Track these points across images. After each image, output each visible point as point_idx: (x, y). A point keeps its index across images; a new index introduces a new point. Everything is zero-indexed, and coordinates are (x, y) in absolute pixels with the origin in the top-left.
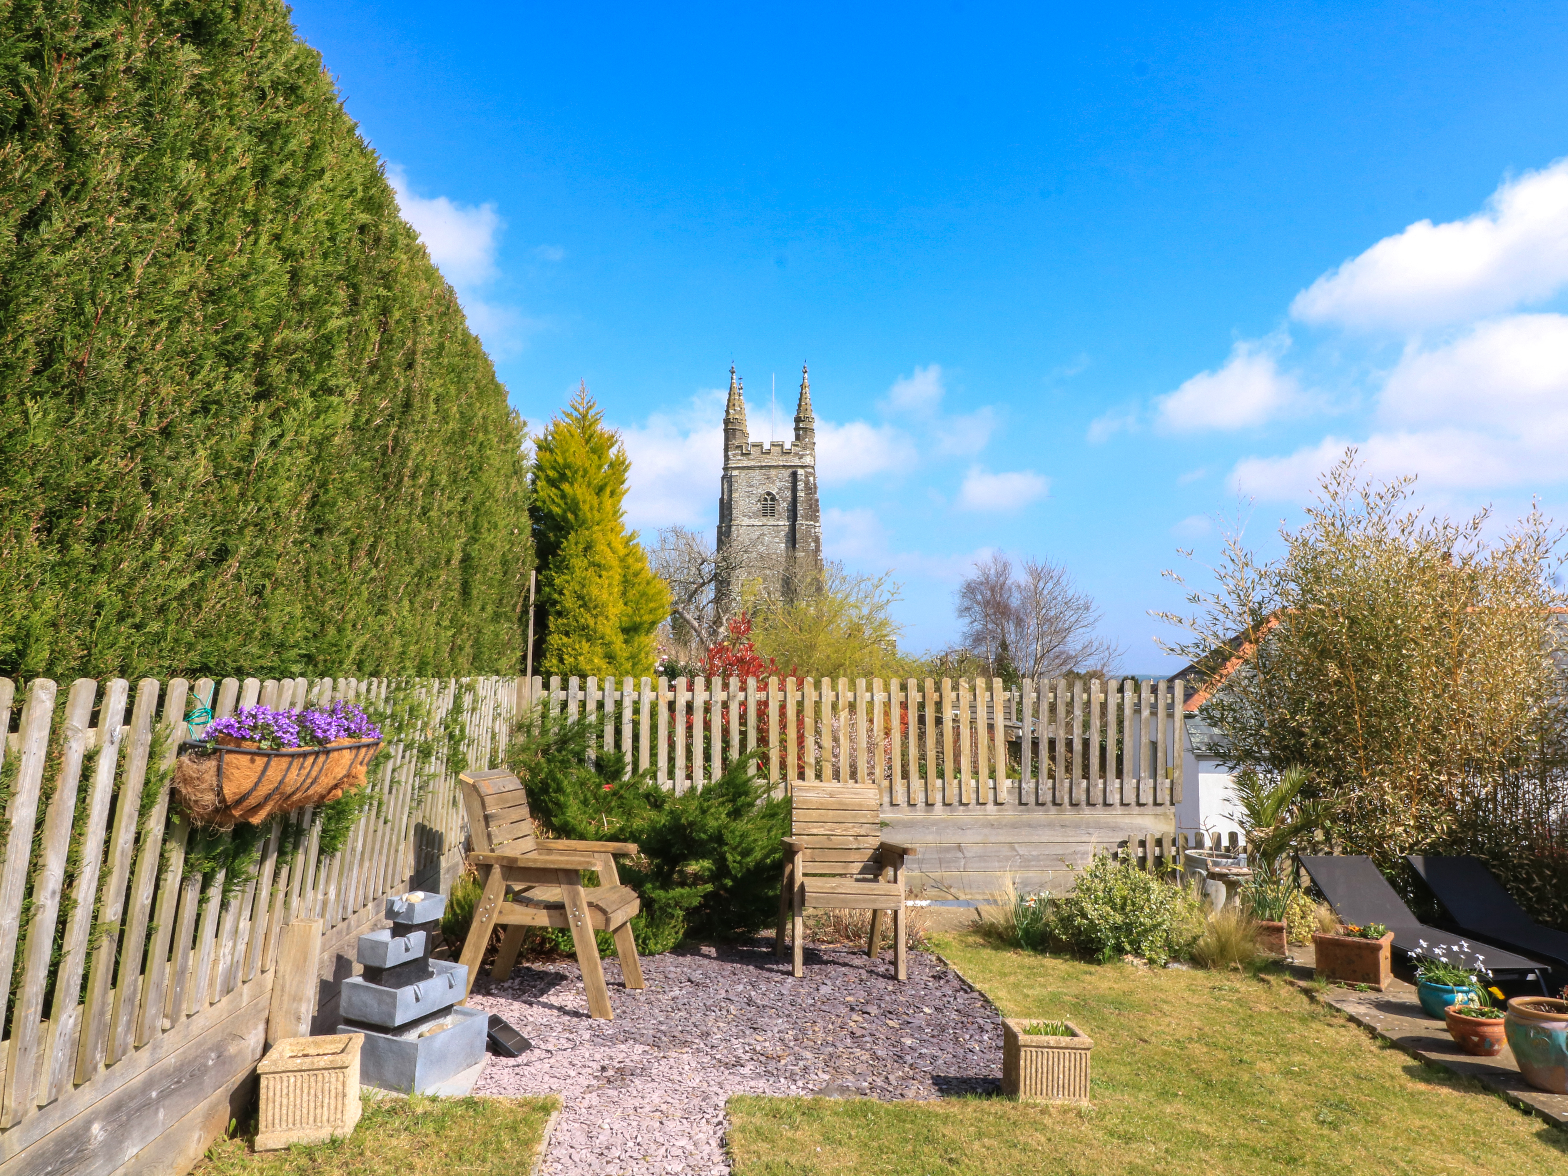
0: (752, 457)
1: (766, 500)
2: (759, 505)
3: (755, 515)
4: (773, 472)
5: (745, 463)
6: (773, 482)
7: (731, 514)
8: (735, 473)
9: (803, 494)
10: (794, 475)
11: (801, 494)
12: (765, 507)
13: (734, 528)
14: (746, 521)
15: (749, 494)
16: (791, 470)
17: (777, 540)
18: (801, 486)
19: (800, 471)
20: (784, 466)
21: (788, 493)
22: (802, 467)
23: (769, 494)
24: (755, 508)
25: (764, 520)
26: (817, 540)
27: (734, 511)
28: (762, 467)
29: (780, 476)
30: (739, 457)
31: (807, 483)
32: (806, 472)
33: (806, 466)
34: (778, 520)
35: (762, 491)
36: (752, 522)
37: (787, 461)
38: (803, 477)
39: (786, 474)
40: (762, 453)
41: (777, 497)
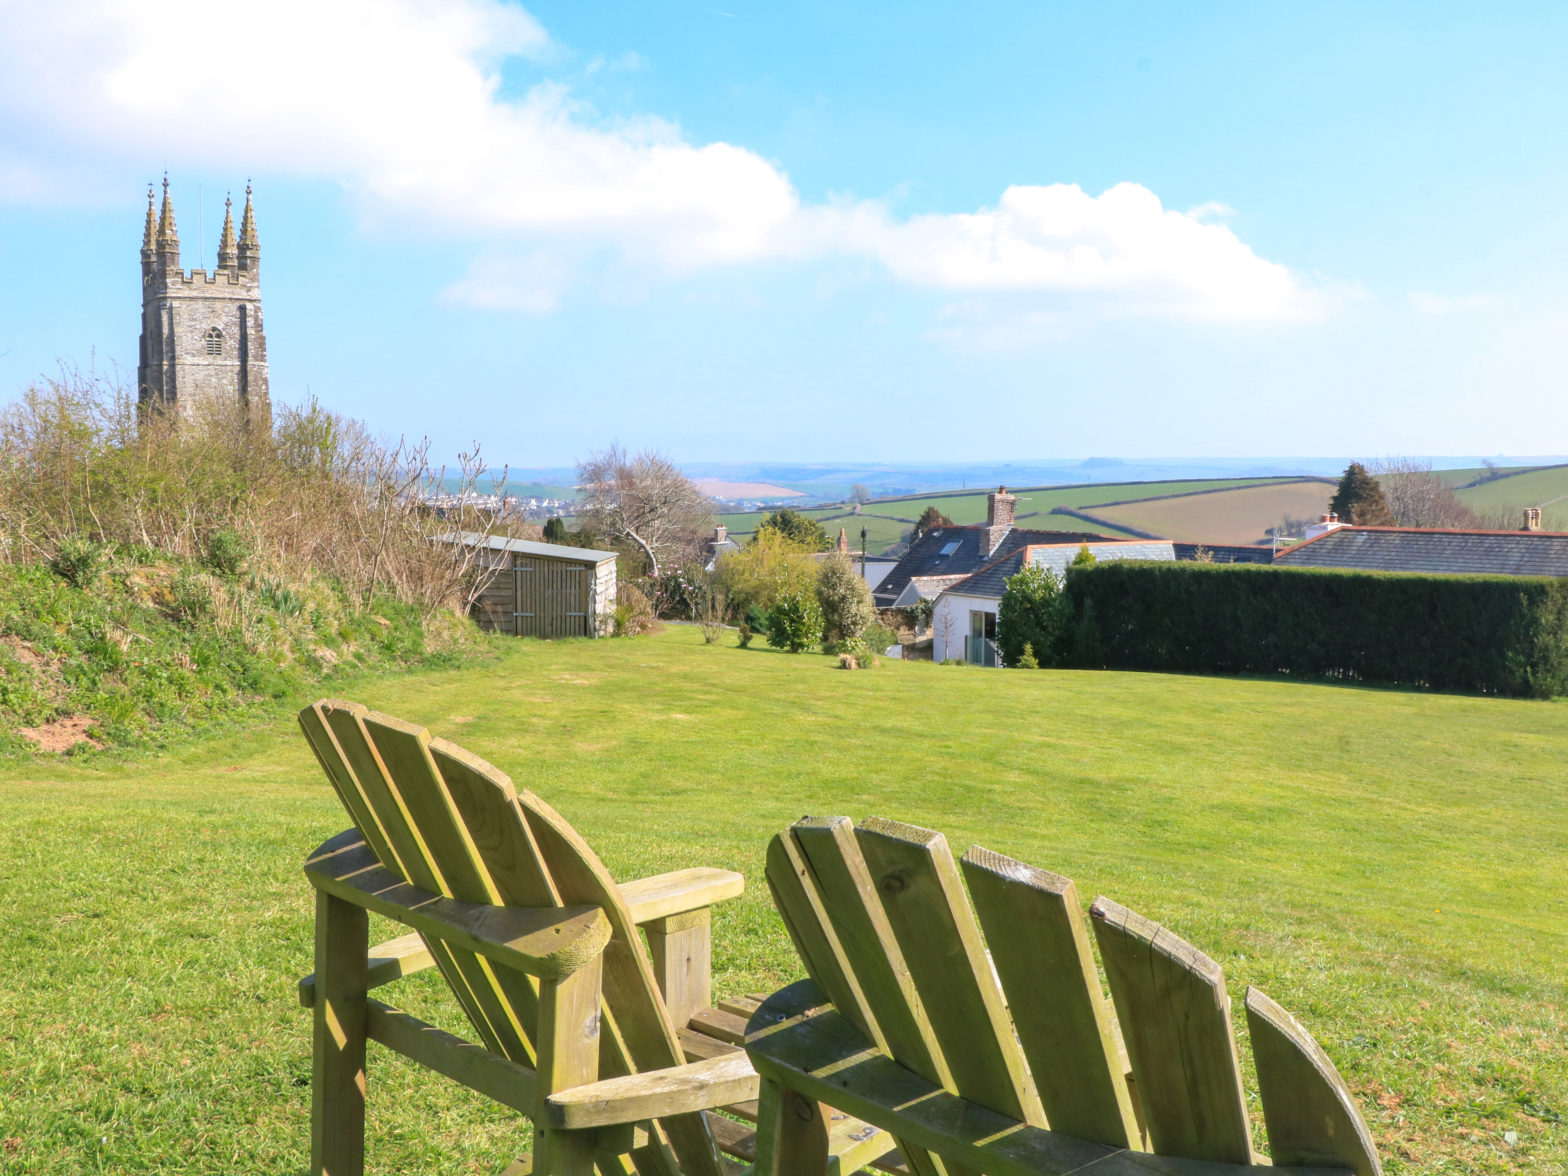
0: (193, 286)
1: (210, 336)
2: (203, 342)
3: (199, 353)
4: (218, 305)
5: (186, 293)
6: (218, 317)
7: (173, 351)
8: (176, 304)
9: (253, 332)
10: (242, 309)
11: (251, 331)
12: (210, 343)
13: (176, 368)
14: (189, 359)
15: (192, 329)
16: (238, 304)
17: (225, 382)
18: (250, 322)
19: (249, 306)
20: (230, 299)
21: (236, 330)
22: (250, 301)
23: (214, 329)
24: (199, 345)
25: (210, 359)
26: (266, 381)
27: (176, 348)
28: (206, 298)
29: (226, 310)
30: (179, 286)
31: (256, 319)
32: (255, 306)
33: (255, 300)
34: (225, 359)
35: (206, 326)
36: (196, 360)
37: (233, 293)
38: (253, 313)
39: (233, 308)
40: (206, 282)
41: (224, 333)
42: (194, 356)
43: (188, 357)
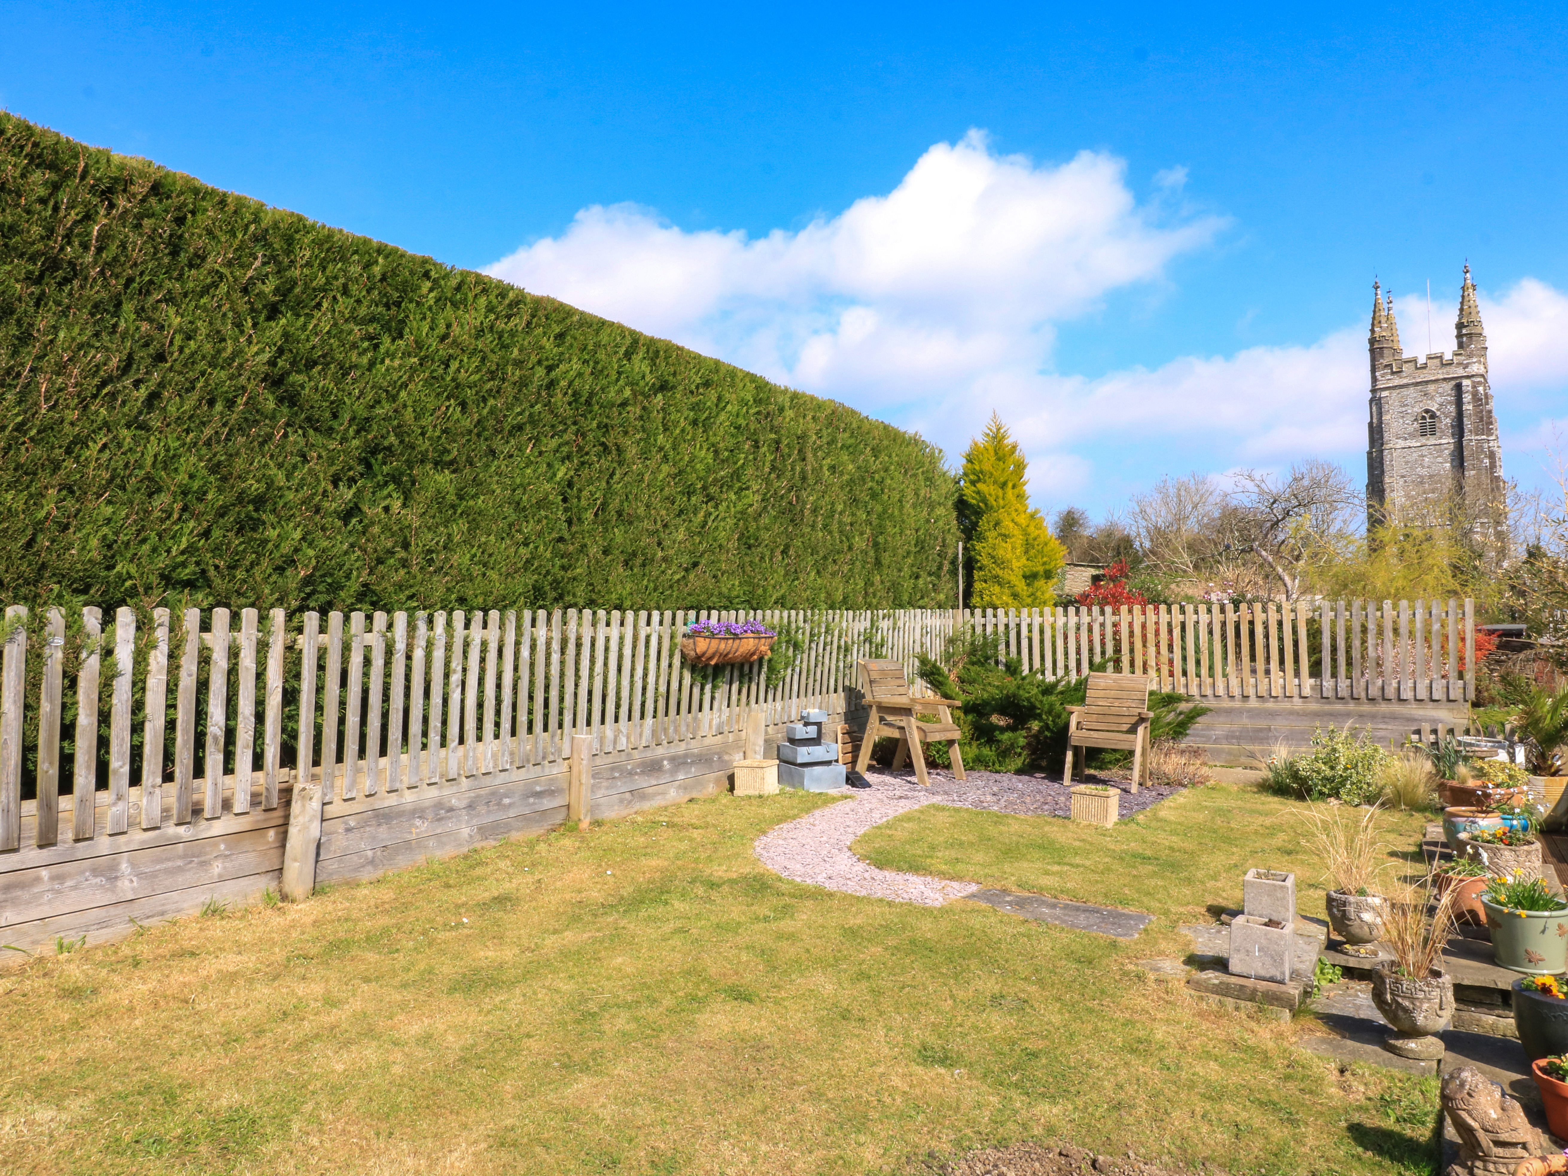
0: (1404, 374)
1: (1424, 418)
2: (1416, 425)
3: (1412, 436)
4: (1431, 388)
5: (1397, 381)
6: (1432, 398)
7: (1382, 438)
8: (1384, 394)
9: (1470, 407)
10: (1458, 387)
11: (1468, 407)
12: (1423, 426)
13: (1386, 453)
14: (1401, 443)
15: (1403, 415)
16: (1453, 383)
17: (1440, 460)
18: (1467, 398)
19: (1466, 382)
20: (1445, 379)
21: (1452, 408)
22: (1468, 377)
23: (1427, 411)
24: (1411, 429)
25: (1423, 440)
26: (1492, 455)
27: (1386, 435)
28: (1417, 384)
29: (1440, 390)
30: (1389, 377)
31: (1475, 394)
32: (1473, 382)
33: (1473, 376)
34: (1441, 438)
35: (1418, 409)
36: (1408, 443)
37: (1448, 373)
38: (1470, 388)
39: (1448, 387)
40: (1417, 368)
41: (1438, 413)
42: (1406, 439)
43: (1400, 441)
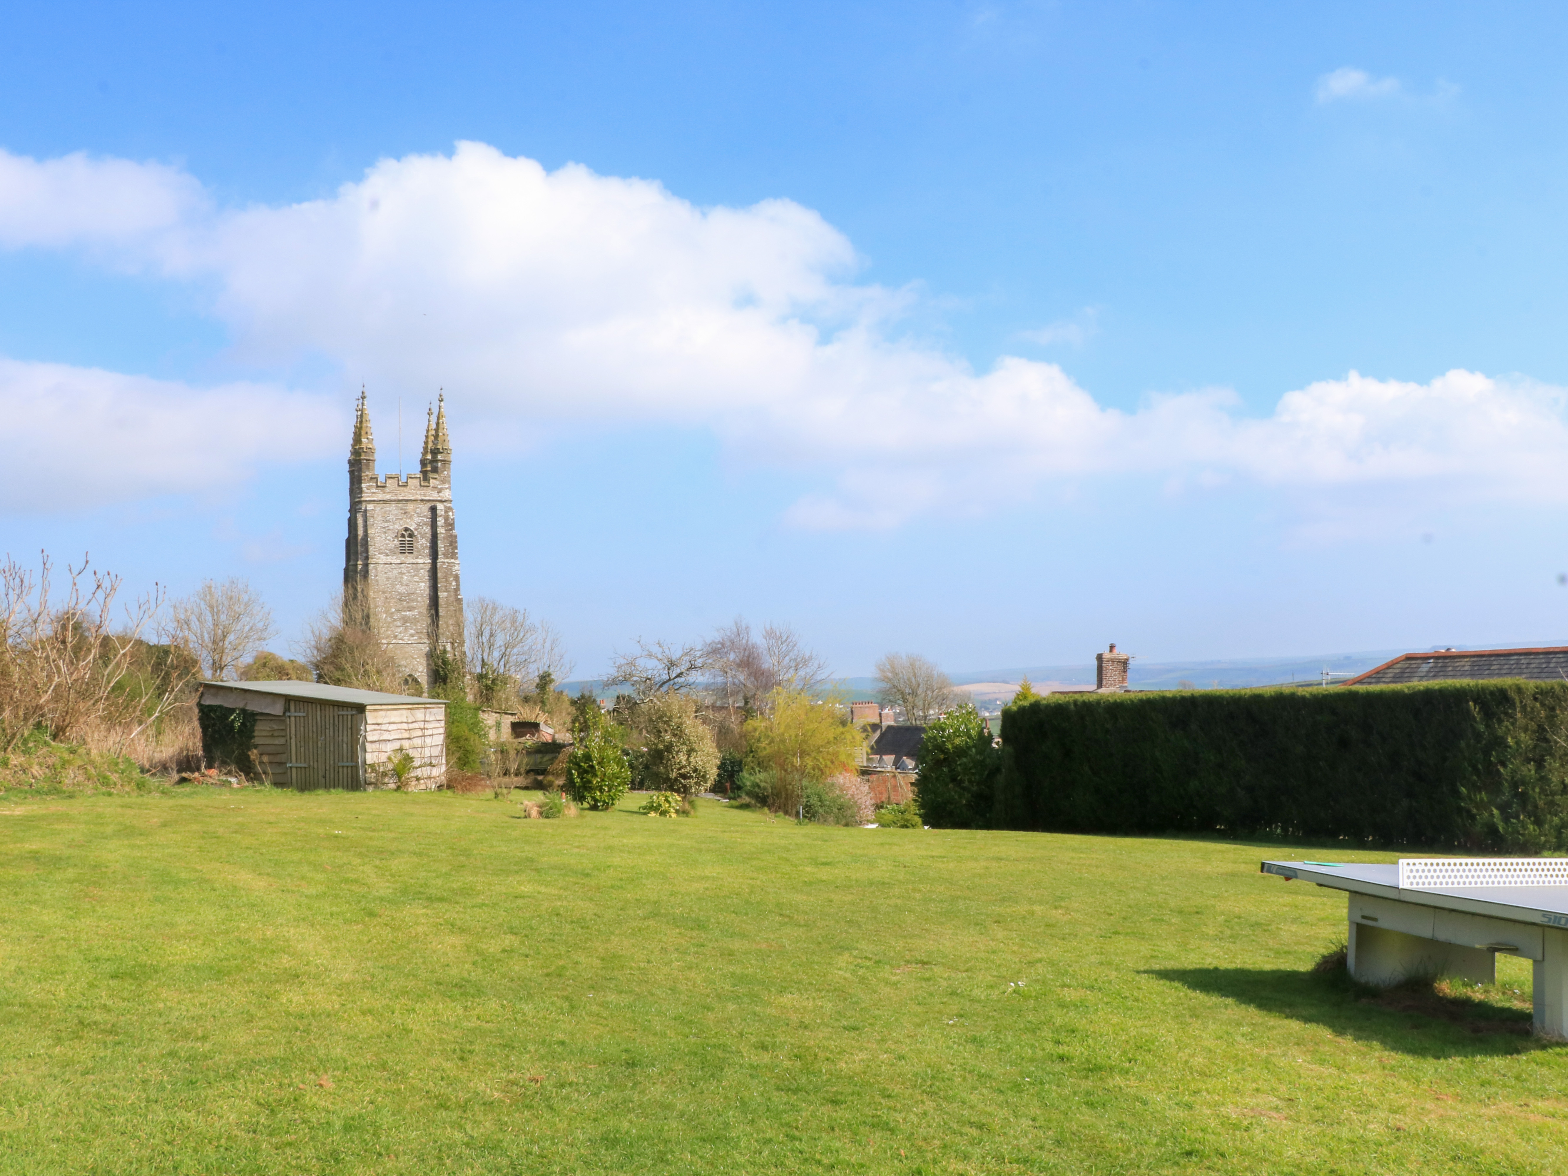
0: (387, 490)
1: (403, 536)
2: (396, 542)
3: (392, 552)
4: (410, 507)
5: (380, 496)
6: (411, 517)
7: (367, 551)
8: (370, 507)
9: (443, 531)
10: (433, 510)
11: (441, 530)
12: (402, 543)
13: (371, 567)
14: (382, 559)
15: (386, 530)
16: (429, 505)
17: (416, 579)
18: (440, 521)
19: (440, 506)
20: (422, 500)
21: (427, 530)
22: (441, 501)
23: (406, 529)
24: (392, 545)
25: (402, 558)
26: (457, 578)
27: (371, 549)
28: (399, 501)
29: (418, 511)
30: (374, 490)
31: (446, 518)
32: (445, 507)
33: (445, 501)
34: (417, 558)
35: (399, 527)
36: (389, 559)
37: (425, 495)
38: (443, 513)
39: (425, 509)
40: (399, 485)
41: (416, 533)
42: (387, 555)
43: (382, 556)
